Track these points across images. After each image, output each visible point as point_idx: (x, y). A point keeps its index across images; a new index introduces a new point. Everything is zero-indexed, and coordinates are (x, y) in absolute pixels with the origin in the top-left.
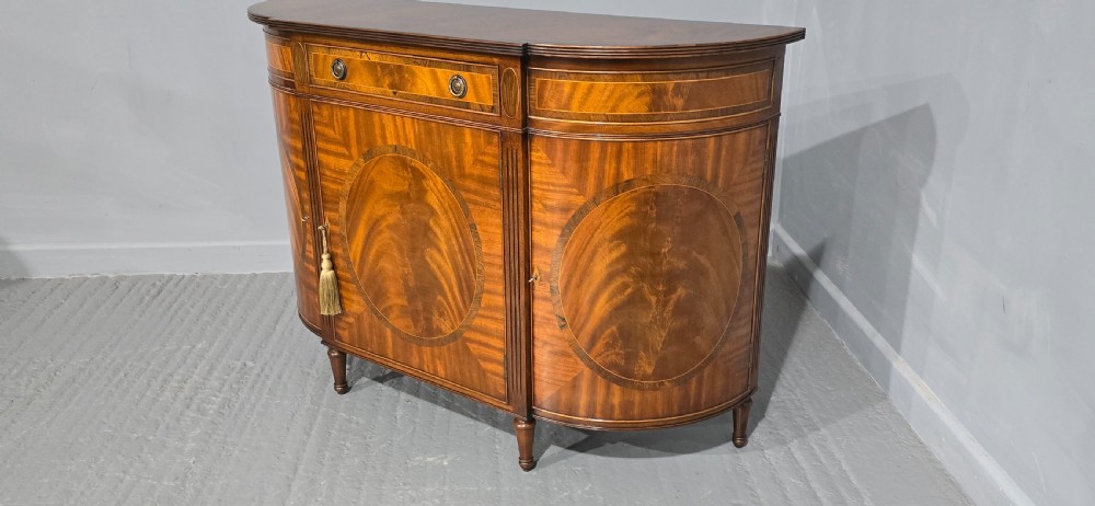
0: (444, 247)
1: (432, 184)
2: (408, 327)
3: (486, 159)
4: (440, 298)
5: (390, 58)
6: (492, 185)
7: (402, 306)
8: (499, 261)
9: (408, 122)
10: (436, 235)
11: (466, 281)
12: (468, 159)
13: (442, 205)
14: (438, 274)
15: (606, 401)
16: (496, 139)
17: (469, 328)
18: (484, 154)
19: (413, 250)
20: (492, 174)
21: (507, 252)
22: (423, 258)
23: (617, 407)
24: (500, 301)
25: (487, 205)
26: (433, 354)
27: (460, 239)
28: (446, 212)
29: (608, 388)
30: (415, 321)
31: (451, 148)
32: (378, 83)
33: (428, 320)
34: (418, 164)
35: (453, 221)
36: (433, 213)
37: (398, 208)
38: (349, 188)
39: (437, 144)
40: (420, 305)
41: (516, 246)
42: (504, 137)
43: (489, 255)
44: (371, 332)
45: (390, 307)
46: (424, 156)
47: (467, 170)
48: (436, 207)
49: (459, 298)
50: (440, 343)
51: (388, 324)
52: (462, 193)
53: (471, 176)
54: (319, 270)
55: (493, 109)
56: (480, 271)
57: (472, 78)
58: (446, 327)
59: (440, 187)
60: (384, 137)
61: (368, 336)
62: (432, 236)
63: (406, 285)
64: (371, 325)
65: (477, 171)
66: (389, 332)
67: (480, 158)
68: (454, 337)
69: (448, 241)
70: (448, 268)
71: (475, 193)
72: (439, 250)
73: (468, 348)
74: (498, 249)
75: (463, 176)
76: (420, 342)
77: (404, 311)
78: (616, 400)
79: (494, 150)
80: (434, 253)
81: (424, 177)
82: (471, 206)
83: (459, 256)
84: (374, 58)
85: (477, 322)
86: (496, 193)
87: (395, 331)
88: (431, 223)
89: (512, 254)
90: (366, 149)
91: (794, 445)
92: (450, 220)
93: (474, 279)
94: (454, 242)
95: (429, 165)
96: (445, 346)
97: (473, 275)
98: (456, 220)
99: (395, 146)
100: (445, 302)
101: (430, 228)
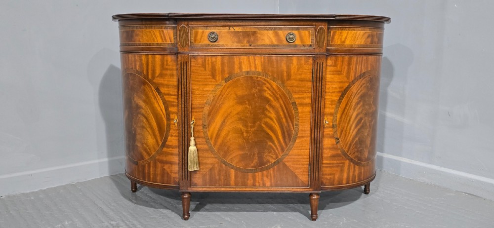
0: (274, 116)
1: (270, 87)
4: (270, 143)
5: (250, 28)
6: (307, 81)
7: (243, 154)
9: (257, 59)
10: (269, 112)
11: (287, 131)
12: (293, 71)
13: (276, 96)
14: (270, 131)
16: (311, 59)
17: (288, 155)
18: (303, 67)
19: (254, 122)
20: (307, 76)
22: (260, 125)
26: (263, 176)
27: (286, 111)
28: (278, 100)
31: (284, 68)
32: (239, 42)
33: (261, 157)
34: (261, 78)
35: (282, 103)
36: (269, 101)
38: (212, 98)
39: (275, 66)
40: (256, 151)
41: (320, 108)
42: (316, 57)
44: (219, 174)
46: (266, 74)
47: (293, 76)
48: (272, 98)
49: (282, 141)
50: (270, 167)
51: (232, 167)
52: (288, 88)
53: (295, 79)
54: (189, 145)
55: (311, 46)
57: (300, 33)
58: (272, 159)
59: (275, 87)
60: (240, 68)
61: (217, 177)
62: (267, 113)
63: (247, 142)
64: (220, 170)
65: (299, 76)
66: (233, 171)
68: (277, 162)
69: (277, 113)
70: (277, 128)
71: (297, 86)
72: (271, 118)
73: (285, 166)
75: (290, 79)
76: (254, 170)
77: (244, 157)
82: (293, 94)
83: (284, 120)
84: (239, 29)
86: (309, 84)
87: (237, 169)
88: (267, 107)
89: (317, 112)
90: (226, 76)
92: (280, 103)
93: (292, 129)
94: (281, 113)
95: (269, 78)
96: (271, 169)
97: (292, 127)
98: (284, 103)
99: (248, 71)
100: (273, 145)
101: (267, 110)
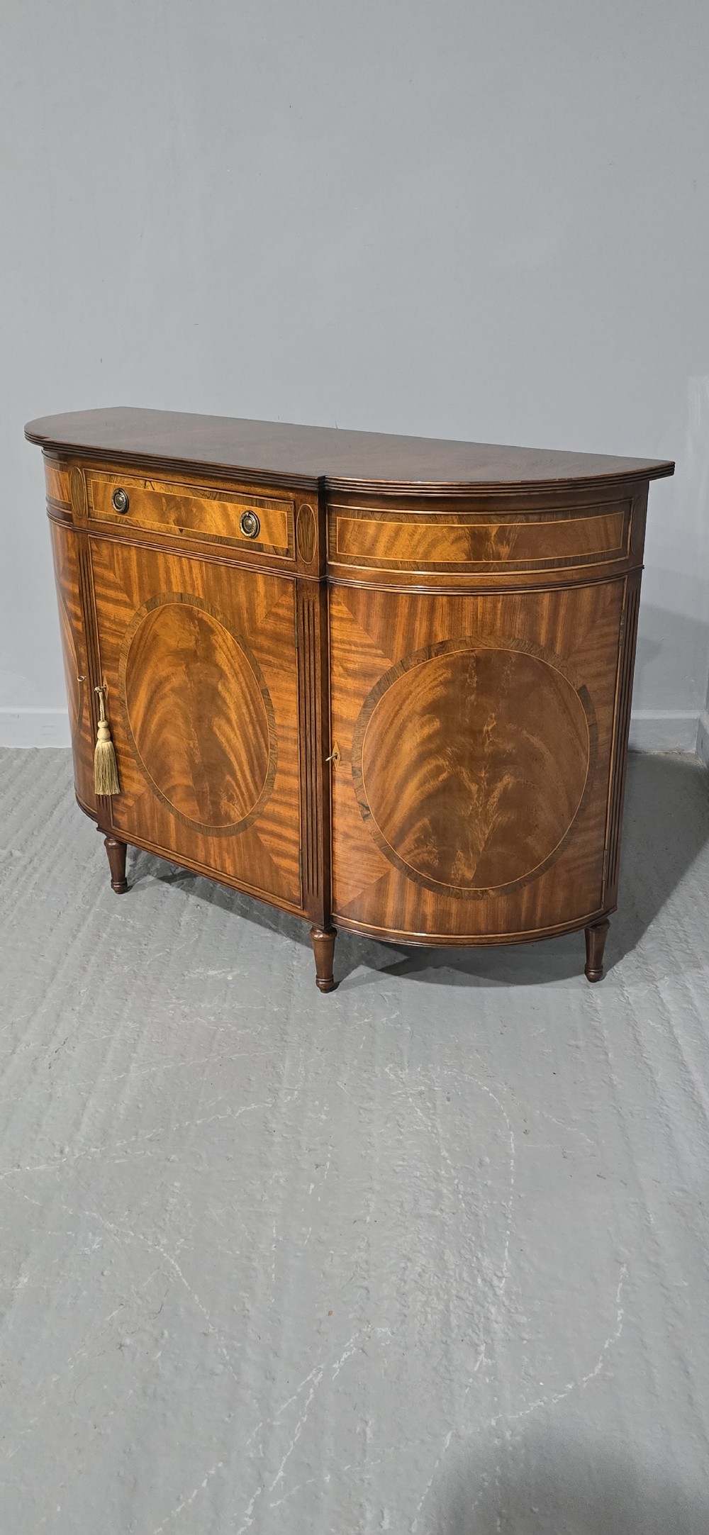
0: (234, 716)
1: (220, 640)
2: (193, 813)
3: (282, 612)
4: (228, 778)
5: (177, 489)
6: (286, 643)
7: (188, 787)
8: (295, 735)
9: (195, 564)
10: (225, 703)
11: (258, 759)
12: (261, 611)
13: (232, 666)
14: (228, 749)
15: (416, 910)
16: (291, 588)
17: (262, 815)
18: (278, 605)
19: (200, 719)
20: (286, 629)
21: (303, 724)
22: (210, 729)
23: (429, 918)
24: (294, 783)
25: (282, 667)
26: (220, 847)
27: (251, 707)
28: (236, 674)
29: (419, 894)
30: (201, 805)
31: (242, 598)
32: (163, 518)
33: (216, 804)
34: (206, 616)
35: (244, 684)
36: (222, 675)
37: (184, 667)
38: (130, 642)
39: (226, 592)
40: (206, 786)
41: (313, 717)
42: (298, 584)
43: (283, 726)
44: (152, 818)
45: (174, 788)
46: (212, 606)
47: (259, 624)
48: (226, 668)
49: (250, 779)
50: (229, 833)
51: (172, 809)
52: (254, 652)
53: (263, 632)
54: (95, 740)
55: (288, 552)
56: (273, 747)
57: (266, 515)
58: (236, 812)
59: (230, 643)
60: (169, 582)
61: (149, 822)
62: (220, 703)
63: (191, 762)
64: (153, 809)
65: (270, 625)
66: (172, 818)
67: (274, 610)
68: (244, 825)
69: (238, 708)
70: (238, 744)
71: (269, 652)
72: (229, 721)
73: (258, 840)
74: (293, 720)
75: (254, 631)
76: (206, 831)
77: (190, 793)
78: (429, 909)
79: (289, 601)
80: (223, 722)
81: (212, 631)
82: (263, 668)
83: (250, 728)
84: (158, 488)
85: (269, 807)
86: (291, 652)
87: (179, 816)
88: (220, 687)
89: (308, 726)
90: (149, 597)
91: (664, 984)
92: (240, 683)
93: (266, 755)
94: (244, 710)
95: (218, 618)
96: (234, 837)
97: (265, 751)
98: (246, 683)
99: (181, 594)
100: (234, 783)
101: (219, 693)
